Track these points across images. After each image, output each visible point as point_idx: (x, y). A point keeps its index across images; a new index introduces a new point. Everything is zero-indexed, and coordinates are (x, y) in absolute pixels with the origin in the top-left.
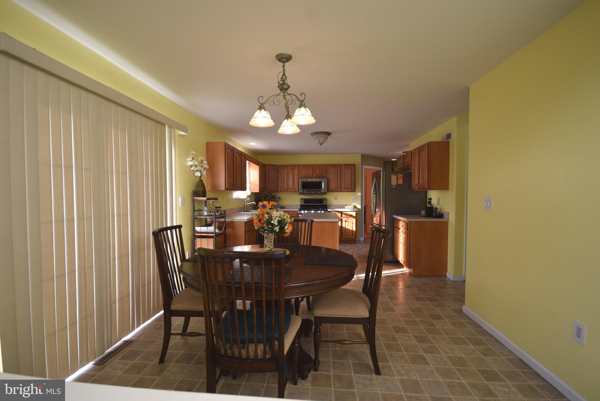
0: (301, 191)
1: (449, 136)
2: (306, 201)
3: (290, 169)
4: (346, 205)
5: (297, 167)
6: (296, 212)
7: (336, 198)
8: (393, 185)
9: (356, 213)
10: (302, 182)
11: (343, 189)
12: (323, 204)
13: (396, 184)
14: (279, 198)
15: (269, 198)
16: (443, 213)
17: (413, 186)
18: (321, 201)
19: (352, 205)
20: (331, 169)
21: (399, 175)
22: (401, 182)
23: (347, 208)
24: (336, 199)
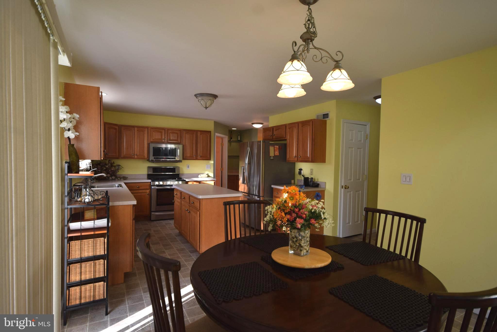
0: (152, 158)
1: (326, 116)
2: (155, 169)
3: (137, 131)
4: (199, 174)
5: (146, 129)
6: (149, 183)
7: (188, 166)
8: (271, 156)
9: (214, 182)
10: (153, 148)
11: (199, 157)
12: (175, 172)
13: (273, 155)
14: (119, 165)
15: (109, 166)
16: (318, 183)
17: (289, 158)
18: (173, 170)
19: (205, 173)
20: (186, 135)
21: (276, 146)
22: (277, 153)
23: (201, 177)
24: (188, 168)
